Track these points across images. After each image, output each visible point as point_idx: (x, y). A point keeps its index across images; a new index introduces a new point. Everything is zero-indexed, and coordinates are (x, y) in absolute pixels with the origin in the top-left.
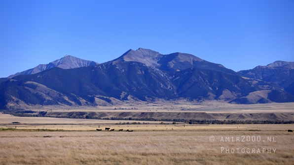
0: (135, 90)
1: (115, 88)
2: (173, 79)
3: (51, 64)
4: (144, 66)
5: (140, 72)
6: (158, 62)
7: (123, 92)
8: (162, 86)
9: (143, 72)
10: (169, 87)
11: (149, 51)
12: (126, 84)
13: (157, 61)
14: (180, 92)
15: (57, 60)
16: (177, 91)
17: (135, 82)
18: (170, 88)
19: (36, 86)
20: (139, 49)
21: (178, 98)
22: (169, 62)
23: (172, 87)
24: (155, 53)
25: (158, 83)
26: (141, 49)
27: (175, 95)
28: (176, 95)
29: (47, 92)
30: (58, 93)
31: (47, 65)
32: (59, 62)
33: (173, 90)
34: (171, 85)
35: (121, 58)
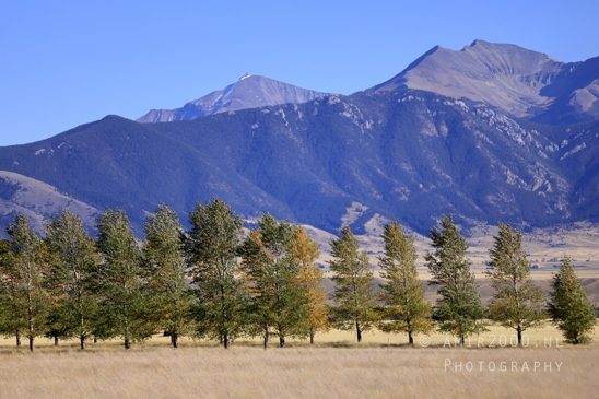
0: (404, 198)
1: (327, 188)
2: (562, 151)
3: (189, 107)
4: (447, 107)
5: (430, 131)
6: (543, 93)
7: (355, 205)
8: (511, 177)
9: (445, 129)
10: (539, 182)
11: (513, 50)
12: (374, 172)
13: (540, 86)
14: (582, 199)
15: (212, 94)
16: (572, 198)
17: (407, 168)
18: (543, 188)
19: (16, 187)
20: (474, 44)
21: (570, 224)
22: (578, 91)
23: (553, 182)
24: (534, 55)
25: (497, 167)
26: (482, 42)
27: (558, 211)
28: (563, 213)
29: (52, 210)
30: (94, 210)
31: (178, 112)
32: (220, 101)
33: (556, 192)
34: (547, 176)
35: (400, 78)
